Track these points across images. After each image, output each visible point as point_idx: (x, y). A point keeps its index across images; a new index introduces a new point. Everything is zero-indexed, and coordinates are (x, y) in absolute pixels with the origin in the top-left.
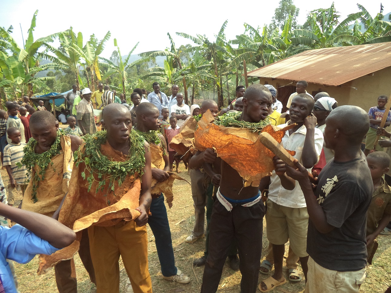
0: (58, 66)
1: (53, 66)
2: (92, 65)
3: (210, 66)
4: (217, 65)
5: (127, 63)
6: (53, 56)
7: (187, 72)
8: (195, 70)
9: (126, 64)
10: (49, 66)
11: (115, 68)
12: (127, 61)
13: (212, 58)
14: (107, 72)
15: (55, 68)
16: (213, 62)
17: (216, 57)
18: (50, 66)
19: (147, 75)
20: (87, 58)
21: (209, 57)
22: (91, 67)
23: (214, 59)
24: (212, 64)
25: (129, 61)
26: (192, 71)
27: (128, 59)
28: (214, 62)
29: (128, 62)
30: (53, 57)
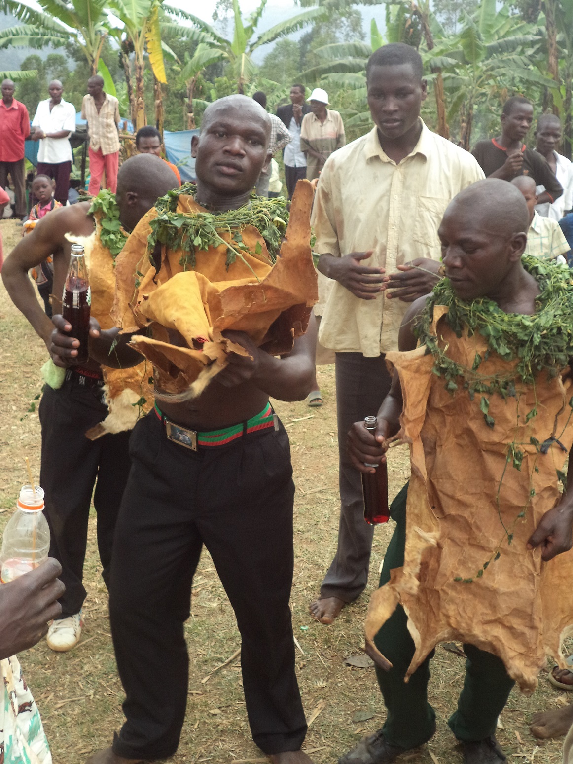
0: (40, 36)
1: (26, 34)
2: (139, 33)
3: (532, 44)
4: (558, 37)
5: (254, 28)
6: (25, 4)
7: (452, 61)
8: (477, 56)
9: (253, 31)
10: (14, 35)
11: (215, 42)
12: (255, 21)
13: (542, 16)
14: (191, 56)
15: (31, 40)
16: (543, 29)
17: (554, 9)
18: (18, 34)
19: (317, 70)
20: (126, 12)
21: (530, 11)
22: (135, 39)
23: (548, 16)
24: (540, 33)
25: (260, 20)
26: (467, 58)
27: (259, 14)
28: (547, 29)
29: (259, 24)
30: (23, 7)
